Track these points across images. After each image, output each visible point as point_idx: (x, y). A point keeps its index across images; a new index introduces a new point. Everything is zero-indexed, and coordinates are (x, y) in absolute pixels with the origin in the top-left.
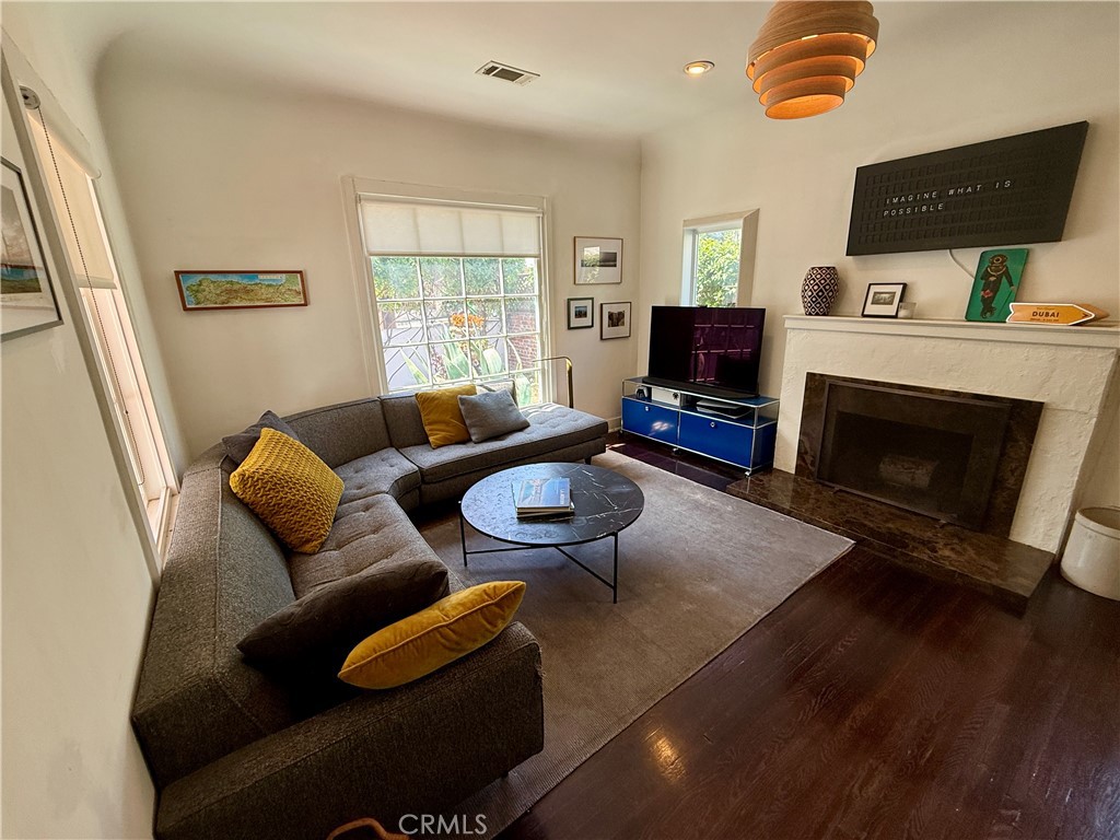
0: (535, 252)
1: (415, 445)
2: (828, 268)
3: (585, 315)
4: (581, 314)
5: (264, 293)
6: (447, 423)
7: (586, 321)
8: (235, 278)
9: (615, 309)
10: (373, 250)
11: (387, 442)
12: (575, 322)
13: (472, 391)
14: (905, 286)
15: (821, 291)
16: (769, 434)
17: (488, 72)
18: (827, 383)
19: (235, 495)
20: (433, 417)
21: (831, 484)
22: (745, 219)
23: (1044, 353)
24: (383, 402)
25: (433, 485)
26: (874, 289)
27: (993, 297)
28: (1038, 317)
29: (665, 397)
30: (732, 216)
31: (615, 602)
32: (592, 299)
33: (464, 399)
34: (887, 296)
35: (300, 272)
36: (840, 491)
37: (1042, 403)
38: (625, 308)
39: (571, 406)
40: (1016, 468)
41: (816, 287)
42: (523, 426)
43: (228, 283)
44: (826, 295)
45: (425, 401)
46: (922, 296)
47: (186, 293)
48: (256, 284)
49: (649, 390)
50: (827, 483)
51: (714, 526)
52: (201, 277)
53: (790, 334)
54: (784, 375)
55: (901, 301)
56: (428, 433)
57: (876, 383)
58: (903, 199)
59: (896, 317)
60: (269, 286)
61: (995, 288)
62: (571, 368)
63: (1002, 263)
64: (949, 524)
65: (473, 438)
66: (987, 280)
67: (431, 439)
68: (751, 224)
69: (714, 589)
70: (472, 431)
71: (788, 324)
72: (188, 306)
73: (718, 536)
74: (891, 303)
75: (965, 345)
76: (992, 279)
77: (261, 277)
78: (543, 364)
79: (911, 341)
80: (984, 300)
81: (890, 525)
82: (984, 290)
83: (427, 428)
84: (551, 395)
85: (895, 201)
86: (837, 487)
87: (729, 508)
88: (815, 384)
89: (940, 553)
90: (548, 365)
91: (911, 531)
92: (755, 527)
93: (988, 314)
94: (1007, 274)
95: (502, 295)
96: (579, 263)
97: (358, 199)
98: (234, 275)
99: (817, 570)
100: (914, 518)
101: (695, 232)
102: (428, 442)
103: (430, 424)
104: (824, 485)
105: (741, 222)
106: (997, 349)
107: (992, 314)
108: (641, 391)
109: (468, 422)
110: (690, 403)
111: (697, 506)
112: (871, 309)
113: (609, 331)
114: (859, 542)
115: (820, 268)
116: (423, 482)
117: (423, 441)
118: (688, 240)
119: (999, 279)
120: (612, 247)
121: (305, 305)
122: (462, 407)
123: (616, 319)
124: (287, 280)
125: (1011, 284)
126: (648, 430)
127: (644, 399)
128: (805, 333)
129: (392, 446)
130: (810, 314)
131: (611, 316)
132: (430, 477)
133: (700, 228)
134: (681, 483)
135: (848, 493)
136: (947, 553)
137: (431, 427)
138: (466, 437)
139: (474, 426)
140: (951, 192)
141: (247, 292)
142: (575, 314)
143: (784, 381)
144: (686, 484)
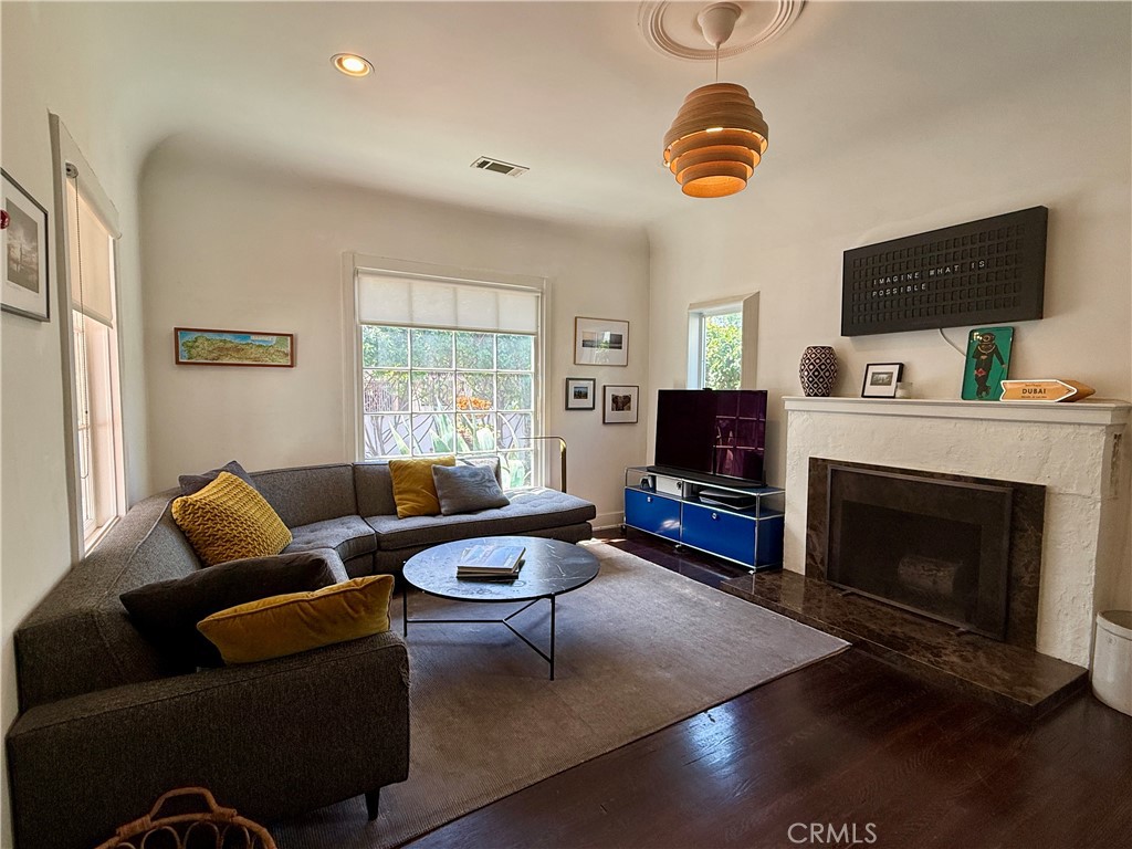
0: (533, 330)
1: (383, 515)
2: (823, 348)
3: (586, 396)
4: (580, 395)
5: (254, 353)
6: (417, 493)
7: (587, 403)
8: (228, 337)
9: (621, 393)
10: (364, 319)
11: (354, 510)
12: (574, 402)
13: (451, 462)
14: (902, 366)
15: (817, 370)
16: (776, 529)
17: (482, 165)
18: (829, 469)
19: (174, 521)
20: (404, 486)
21: (841, 586)
22: (745, 302)
23: (1038, 432)
24: (355, 467)
25: (389, 553)
26: (872, 369)
27: (987, 376)
28: (1027, 394)
29: (669, 487)
30: (734, 299)
31: (552, 679)
32: (594, 380)
33: (438, 469)
34: (885, 376)
35: (291, 335)
36: (852, 594)
37: (1044, 486)
38: (633, 393)
39: (564, 491)
40: (1030, 562)
41: (811, 367)
42: (503, 503)
43: (221, 341)
44: (825, 375)
45: (398, 467)
46: (919, 375)
47: (181, 348)
48: (248, 344)
49: (654, 478)
50: (837, 585)
51: (693, 619)
52: (199, 334)
53: (791, 417)
54: (788, 462)
55: (899, 380)
56: (397, 502)
57: (877, 468)
58: (889, 280)
59: (894, 397)
60: (260, 346)
61: (987, 366)
62: (565, 450)
63: (992, 340)
64: (968, 632)
65: (443, 510)
66: (978, 358)
67: (399, 509)
68: (752, 307)
69: (668, 675)
70: (443, 503)
71: (788, 406)
72: (181, 360)
73: (692, 628)
74: (889, 384)
75: (960, 424)
76: (984, 357)
77: (253, 337)
78: (536, 443)
79: (907, 421)
80: (977, 379)
81: (897, 629)
82: (977, 369)
83: (396, 498)
84: (544, 478)
85: (882, 281)
86: (850, 590)
87: (718, 604)
88: (820, 470)
89: (944, 658)
90: (542, 445)
91: (918, 636)
92: (739, 622)
93: (984, 393)
94: (996, 351)
95: (495, 369)
96: (580, 343)
97: (356, 273)
98: (228, 335)
99: (794, 667)
100: (929, 625)
101: (701, 316)
102: (395, 513)
103: (400, 493)
104: (834, 587)
105: (742, 304)
106: (992, 428)
107: (987, 394)
108: (645, 481)
109: (439, 493)
110: (694, 494)
111: (681, 599)
112: (870, 390)
113: (612, 415)
114: (856, 644)
115: (815, 348)
116: (380, 548)
117: (391, 512)
118: (694, 324)
119: (990, 355)
120: (620, 330)
121: (291, 366)
122: (435, 478)
123: (621, 403)
124: (277, 342)
125: (1002, 363)
126: (656, 525)
127: (649, 489)
128: (806, 416)
129: (358, 514)
130: (809, 395)
131: (615, 399)
132: (386, 544)
133: (706, 311)
134: (672, 577)
135: (860, 596)
136: (955, 659)
137: (400, 496)
138: (436, 510)
139: (445, 497)
140: (932, 273)
141: (238, 351)
142: (576, 395)
143: (789, 468)
144: (678, 580)
